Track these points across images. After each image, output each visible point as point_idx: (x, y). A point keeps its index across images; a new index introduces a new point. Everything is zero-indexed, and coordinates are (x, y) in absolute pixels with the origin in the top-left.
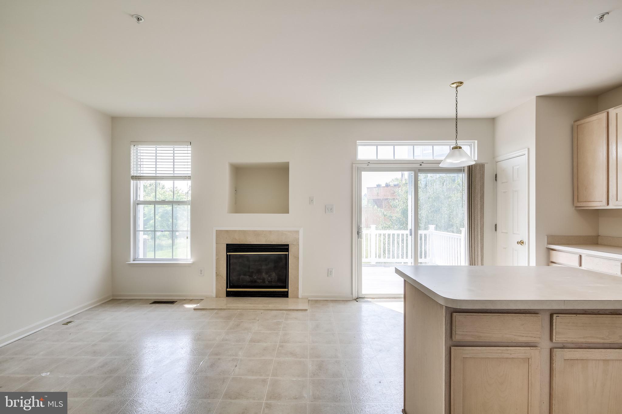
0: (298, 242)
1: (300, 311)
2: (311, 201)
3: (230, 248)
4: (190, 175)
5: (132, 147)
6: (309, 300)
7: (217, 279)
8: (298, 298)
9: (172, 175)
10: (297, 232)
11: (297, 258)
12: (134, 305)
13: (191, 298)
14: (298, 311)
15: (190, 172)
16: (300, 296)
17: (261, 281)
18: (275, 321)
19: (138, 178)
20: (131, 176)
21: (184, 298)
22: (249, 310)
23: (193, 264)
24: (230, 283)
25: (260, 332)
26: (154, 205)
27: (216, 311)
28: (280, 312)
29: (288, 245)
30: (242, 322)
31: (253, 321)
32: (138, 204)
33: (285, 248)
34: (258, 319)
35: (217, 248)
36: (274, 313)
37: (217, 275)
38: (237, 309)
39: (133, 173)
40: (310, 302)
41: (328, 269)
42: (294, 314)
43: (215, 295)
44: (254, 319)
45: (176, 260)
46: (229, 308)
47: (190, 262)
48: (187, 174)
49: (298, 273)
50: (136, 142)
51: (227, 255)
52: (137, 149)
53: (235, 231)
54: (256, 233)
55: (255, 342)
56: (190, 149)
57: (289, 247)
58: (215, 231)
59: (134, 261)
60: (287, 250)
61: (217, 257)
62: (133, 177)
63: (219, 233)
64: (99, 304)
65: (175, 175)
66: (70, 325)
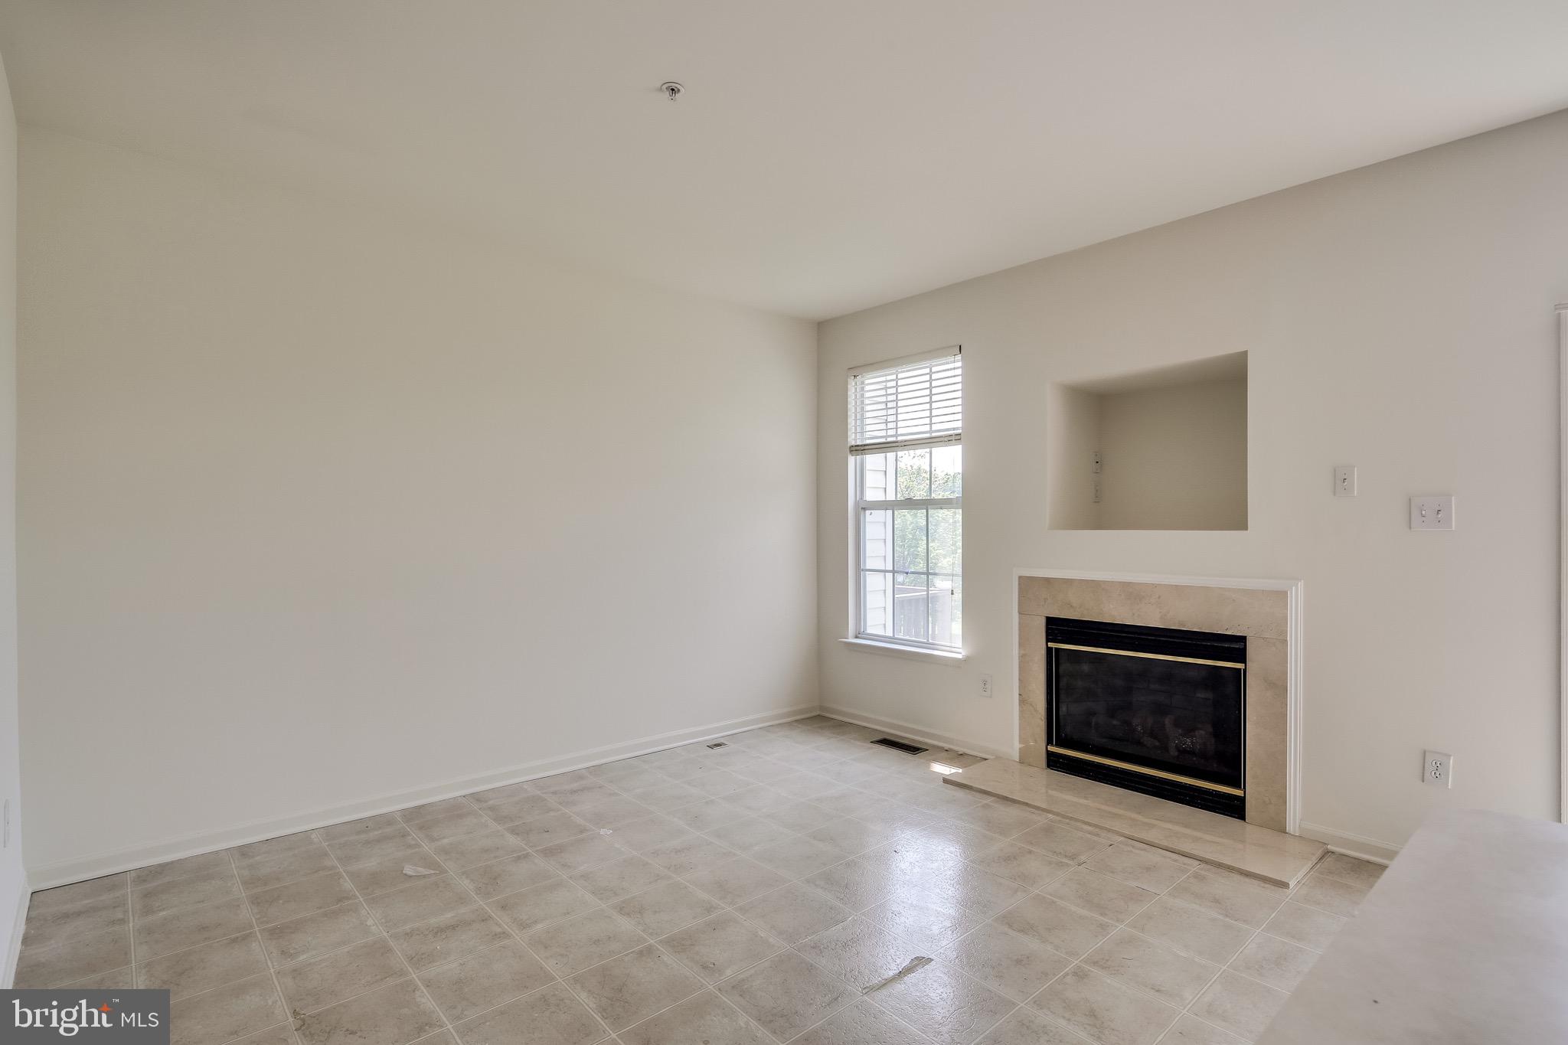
0: (1283, 633)
1: (1256, 882)
2: (1341, 480)
3: (1057, 628)
4: (959, 431)
5: (852, 383)
6: (1328, 853)
7: (1022, 712)
8: (1282, 830)
9: (928, 435)
10: (1282, 596)
11: (1278, 687)
12: (842, 737)
13: (961, 750)
14: (1247, 880)
15: (959, 424)
16: (1292, 826)
17: (1157, 744)
18: (1134, 884)
19: (860, 449)
20: (849, 445)
21: (947, 746)
22: (1079, 824)
23: (966, 660)
24: (1057, 730)
25: (1053, 902)
26: (891, 511)
27: (989, 800)
28: (1176, 861)
29: (1243, 639)
30: (1030, 852)
31: (1065, 860)
32: (864, 509)
33: (1234, 647)
34: (1083, 858)
35: (1022, 627)
36: (1155, 857)
37: (1023, 701)
38: (1049, 811)
39: (853, 439)
40: (1329, 859)
41: (1425, 752)
42: (1223, 885)
43: (1018, 755)
44: (1073, 857)
45: (932, 646)
46: (1026, 801)
47: (960, 656)
48: (954, 429)
49: (1284, 741)
50: (859, 369)
51: (1049, 650)
52: (863, 383)
53: (1069, 582)
54: (1132, 592)
55: (1010, 926)
56: (959, 364)
57: (1245, 645)
58: (1017, 579)
59: (857, 637)
60: (1241, 655)
61: (1022, 652)
62: (854, 449)
63: (1027, 585)
64: (789, 719)
65: (934, 435)
66: (718, 750)
